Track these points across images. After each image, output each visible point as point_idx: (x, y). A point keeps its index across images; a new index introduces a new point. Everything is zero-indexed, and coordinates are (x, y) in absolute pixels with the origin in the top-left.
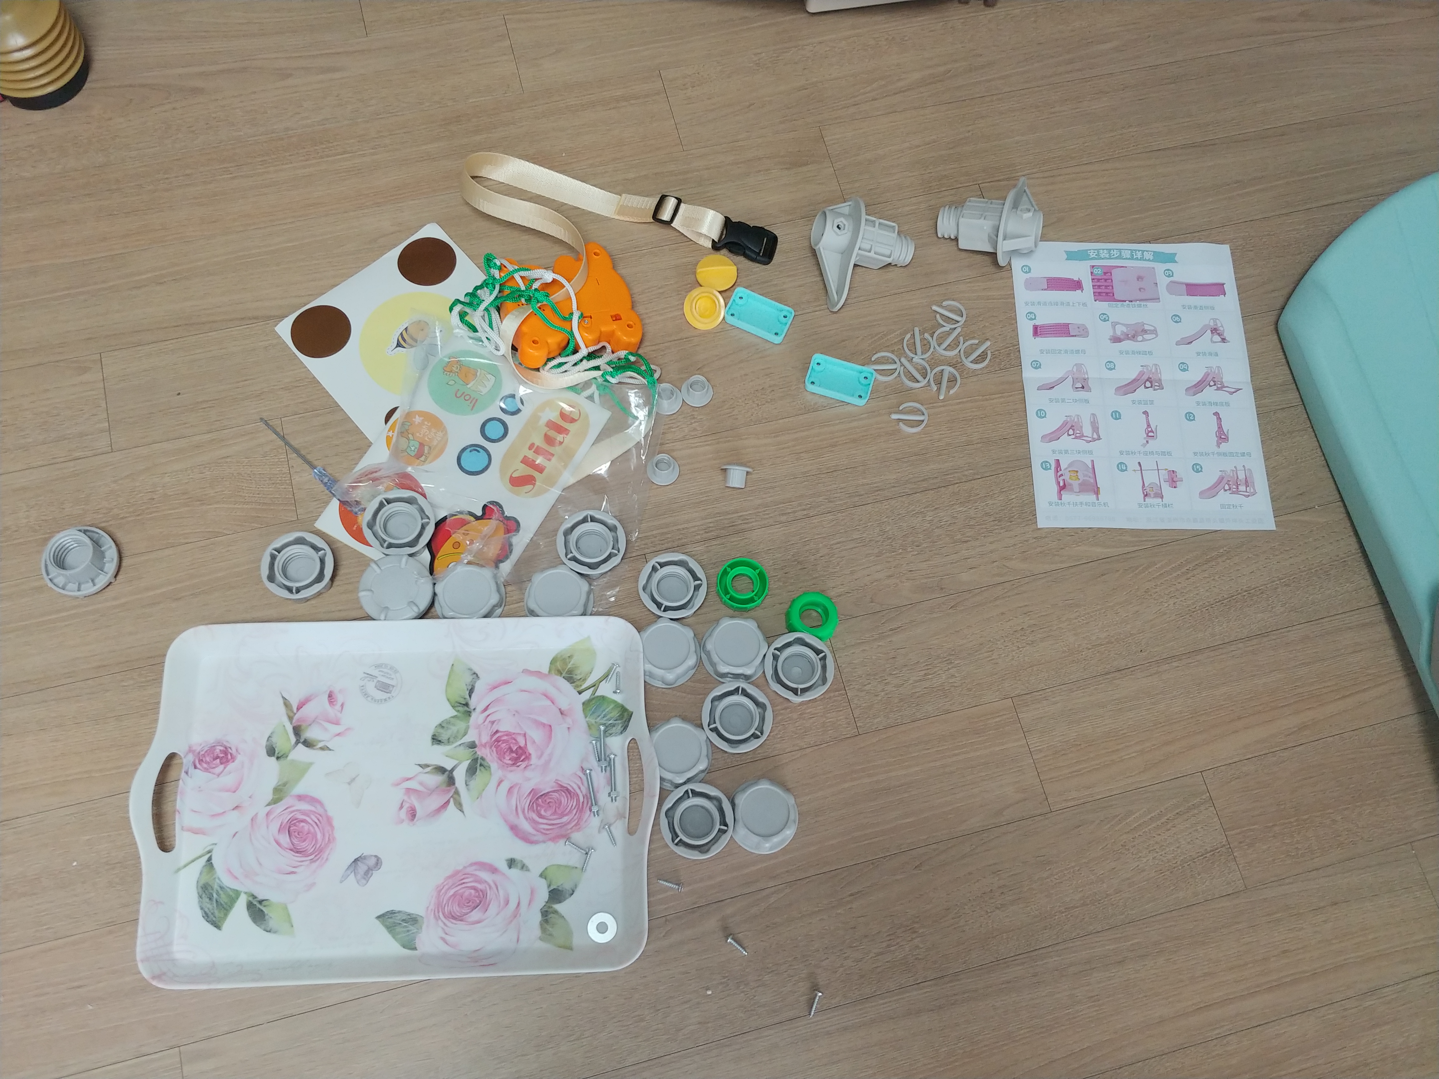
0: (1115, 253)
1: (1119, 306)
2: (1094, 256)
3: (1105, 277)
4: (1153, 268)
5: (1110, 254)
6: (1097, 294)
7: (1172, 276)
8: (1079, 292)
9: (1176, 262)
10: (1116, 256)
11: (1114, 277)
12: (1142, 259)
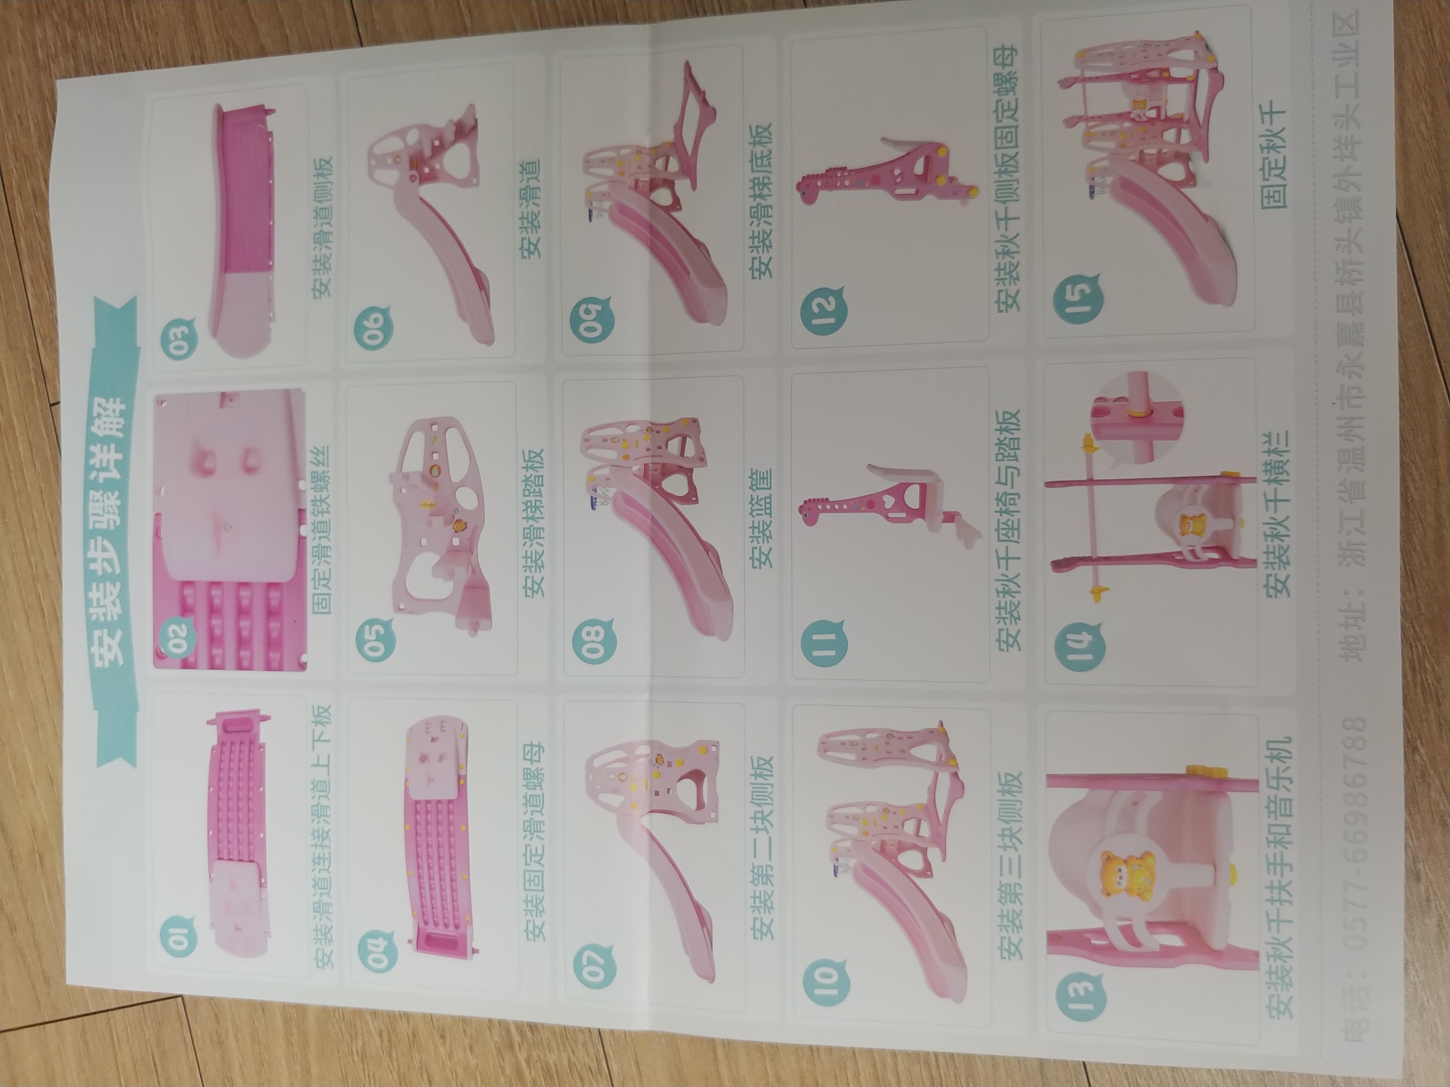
0: (100, 555)
1: (323, 568)
2: (115, 643)
3: (202, 610)
4: (160, 401)
5: (106, 578)
6: (274, 655)
7: (189, 324)
8: (265, 732)
9: (131, 305)
10: (112, 554)
11: (203, 575)
12: (123, 445)
